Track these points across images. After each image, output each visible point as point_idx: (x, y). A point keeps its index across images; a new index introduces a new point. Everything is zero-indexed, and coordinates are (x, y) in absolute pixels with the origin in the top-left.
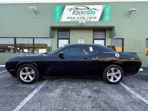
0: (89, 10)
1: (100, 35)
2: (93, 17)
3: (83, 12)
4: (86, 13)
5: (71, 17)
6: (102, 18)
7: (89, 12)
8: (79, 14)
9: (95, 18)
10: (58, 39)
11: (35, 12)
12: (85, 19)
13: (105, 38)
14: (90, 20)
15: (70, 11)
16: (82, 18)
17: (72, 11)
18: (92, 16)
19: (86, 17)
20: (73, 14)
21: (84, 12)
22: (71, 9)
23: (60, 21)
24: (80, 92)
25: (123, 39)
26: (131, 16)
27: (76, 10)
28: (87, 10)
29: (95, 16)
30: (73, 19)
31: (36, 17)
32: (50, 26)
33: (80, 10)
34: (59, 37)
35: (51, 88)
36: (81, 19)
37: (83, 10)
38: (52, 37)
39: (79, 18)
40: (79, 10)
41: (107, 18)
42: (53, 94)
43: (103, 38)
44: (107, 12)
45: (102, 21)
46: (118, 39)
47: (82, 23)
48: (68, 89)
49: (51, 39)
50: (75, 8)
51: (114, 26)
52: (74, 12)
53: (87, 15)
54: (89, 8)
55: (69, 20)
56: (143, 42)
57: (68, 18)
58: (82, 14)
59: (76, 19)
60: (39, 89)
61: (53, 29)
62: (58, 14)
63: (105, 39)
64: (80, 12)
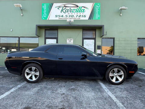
0: (78, 8)
1: (90, 34)
2: (82, 16)
3: (71, 9)
4: (75, 11)
5: (59, 16)
6: (92, 17)
7: (78, 10)
8: (67, 12)
9: (85, 16)
10: (46, 38)
11: (21, 10)
12: (74, 17)
13: (95, 37)
14: (80, 19)
15: (58, 9)
16: (71, 16)
17: (61, 9)
18: (82, 14)
19: (75, 16)
20: (61, 12)
21: (73, 9)
22: (60, 7)
23: (48, 19)
24: (56, 90)
25: (114, 39)
26: (121, 15)
27: (64, 8)
28: (76, 8)
29: (84, 14)
30: (61, 17)
31: (22, 15)
32: (36, 25)
33: (69, 8)
34: (46, 37)
35: (29, 87)
36: (69, 18)
37: (72, 8)
38: (38, 37)
39: (68, 16)
40: (67, 8)
41: (97, 16)
42: (29, 92)
43: (92, 37)
44: (97, 10)
45: (91, 19)
46: (108, 38)
47: (70, 22)
48: (46, 88)
49: (37, 38)
50: (63, 6)
51: (104, 26)
52: (62, 10)
53: (76, 13)
54: (78, 6)
55: (57, 18)
56: (134, 41)
57: (56, 16)
58: (70, 12)
59: (65, 18)
60: (17, 88)
61: (40, 28)
62: (45, 12)
63: (95, 39)
64: (68, 10)
